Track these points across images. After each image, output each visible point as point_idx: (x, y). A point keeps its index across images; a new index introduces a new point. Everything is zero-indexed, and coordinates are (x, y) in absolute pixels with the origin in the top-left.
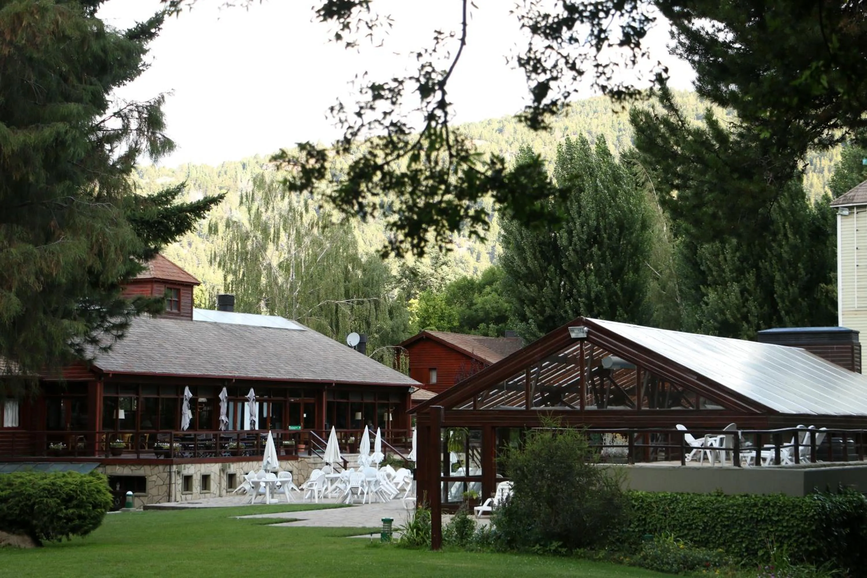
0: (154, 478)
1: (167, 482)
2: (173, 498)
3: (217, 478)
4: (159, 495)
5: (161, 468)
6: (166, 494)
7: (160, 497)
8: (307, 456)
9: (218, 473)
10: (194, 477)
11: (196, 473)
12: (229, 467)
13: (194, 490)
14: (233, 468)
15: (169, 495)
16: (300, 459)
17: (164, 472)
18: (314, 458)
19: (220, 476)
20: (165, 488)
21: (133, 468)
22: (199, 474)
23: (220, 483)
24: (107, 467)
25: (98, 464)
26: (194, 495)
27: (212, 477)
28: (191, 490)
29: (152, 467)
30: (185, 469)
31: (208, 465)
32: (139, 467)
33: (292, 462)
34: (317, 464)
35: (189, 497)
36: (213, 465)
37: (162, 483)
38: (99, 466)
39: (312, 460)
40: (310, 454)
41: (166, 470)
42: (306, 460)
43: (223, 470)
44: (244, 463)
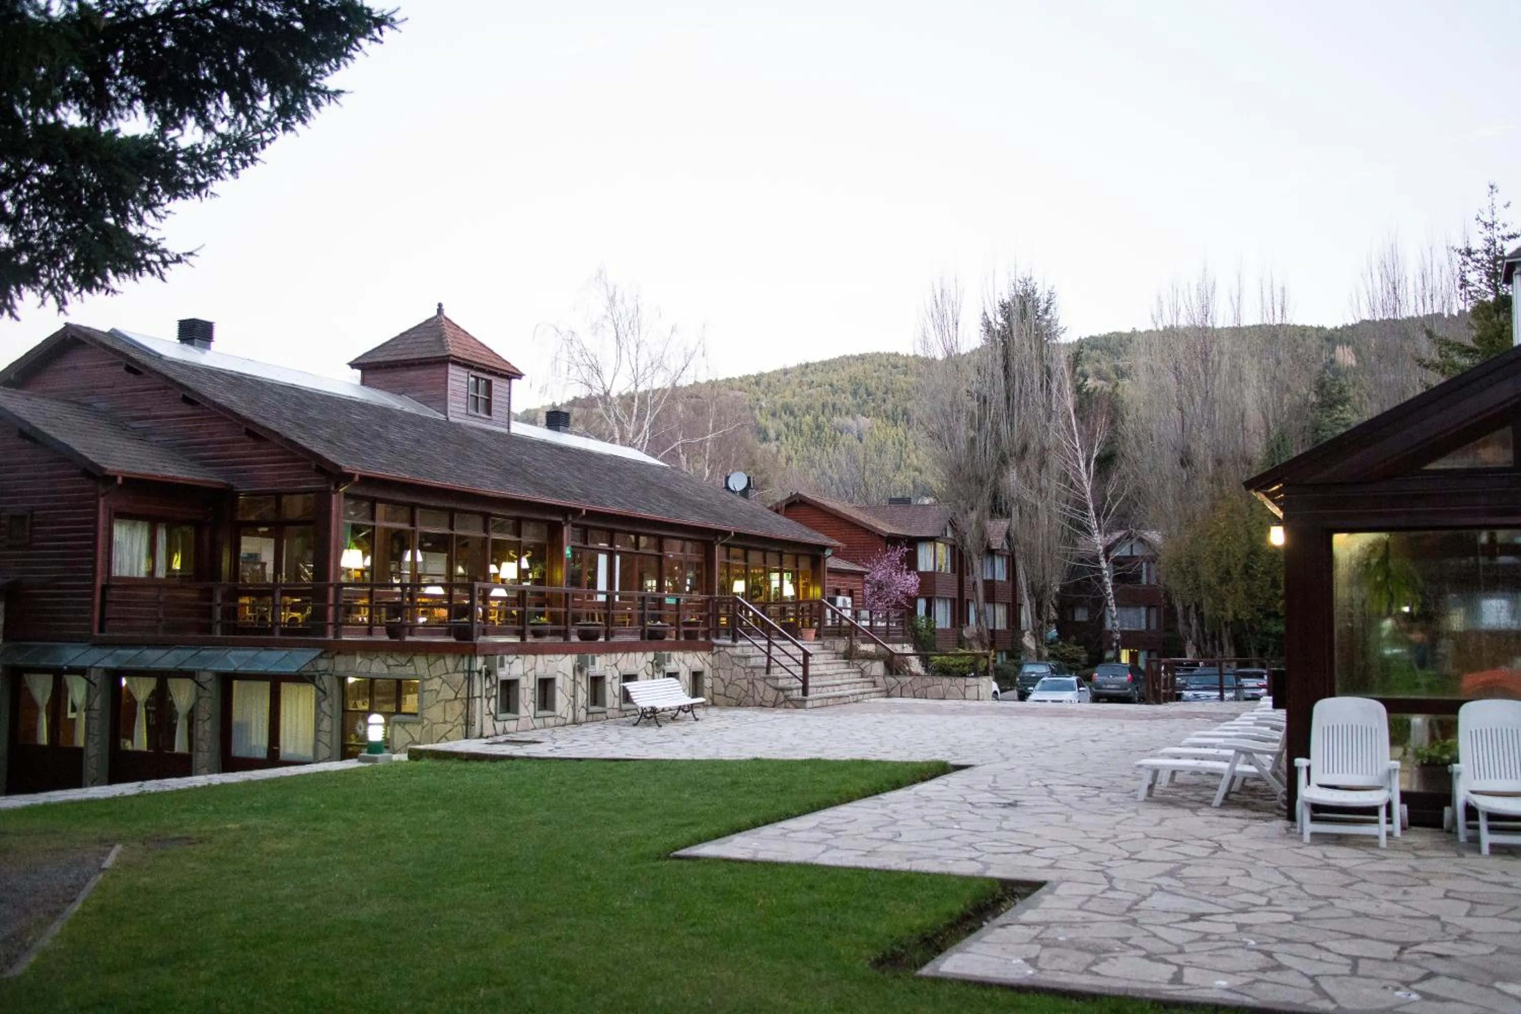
0: (436, 684)
1: (463, 694)
2: (477, 729)
3: (569, 685)
4: (445, 722)
5: (450, 662)
6: (461, 720)
7: (449, 726)
8: (729, 642)
9: (571, 676)
10: (523, 683)
11: (525, 674)
12: (593, 663)
13: (523, 712)
14: (601, 664)
15: (468, 723)
16: (715, 649)
17: (456, 671)
18: (742, 646)
19: (574, 680)
20: (459, 707)
21: (391, 661)
22: (531, 675)
23: (574, 696)
24: (338, 659)
25: (317, 652)
26: (522, 720)
27: (559, 683)
28: (516, 711)
29: (432, 659)
30: (502, 665)
31: (551, 657)
32: (403, 660)
33: (702, 655)
34: (749, 657)
35: (511, 726)
36: (560, 657)
37: (453, 696)
38: (320, 656)
39: (738, 651)
40: (734, 640)
41: (460, 668)
42: (728, 650)
43: (579, 669)
44: (619, 655)
